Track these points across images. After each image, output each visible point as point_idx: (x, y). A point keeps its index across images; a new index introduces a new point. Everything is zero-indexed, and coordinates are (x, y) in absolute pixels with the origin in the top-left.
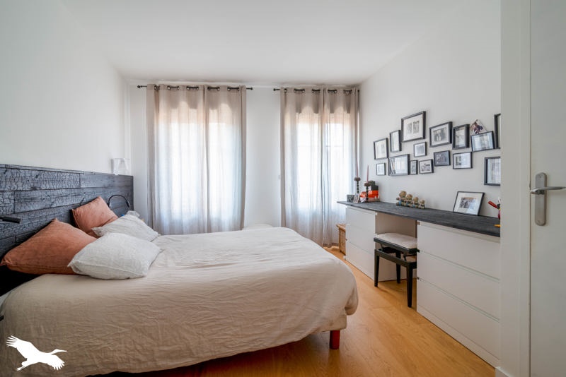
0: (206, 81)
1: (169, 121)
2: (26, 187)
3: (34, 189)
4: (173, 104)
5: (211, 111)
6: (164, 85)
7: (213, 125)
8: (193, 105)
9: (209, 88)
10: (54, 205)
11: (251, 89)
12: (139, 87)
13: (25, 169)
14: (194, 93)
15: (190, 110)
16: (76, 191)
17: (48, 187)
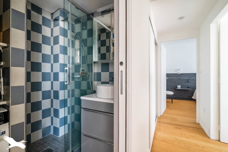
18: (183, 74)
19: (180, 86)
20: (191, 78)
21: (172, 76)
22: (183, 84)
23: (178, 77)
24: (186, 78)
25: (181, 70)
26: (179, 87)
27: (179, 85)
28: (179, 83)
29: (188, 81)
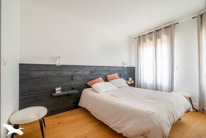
0: (156, 28)
1: (143, 47)
2: (93, 70)
3: (95, 70)
4: (144, 41)
5: (158, 40)
6: (141, 35)
7: (159, 46)
8: (151, 39)
9: (157, 31)
10: (101, 74)
11: (178, 23)
12: (135, 39)
13: (93, 66)
14: (151, 35)
15: (150, 41)
16: (108, 71)
17: (99, 70)
18: (64, 66)
19: (60, 89)
20: (76, 73)
21: (44, 70)
22: (65, 84)
23: (57, 72)
24: (70, 72)
25: (61, 58)
26: (58, 90)
27: (58, 87)
28: (58, 83)
29: (72, 79)
